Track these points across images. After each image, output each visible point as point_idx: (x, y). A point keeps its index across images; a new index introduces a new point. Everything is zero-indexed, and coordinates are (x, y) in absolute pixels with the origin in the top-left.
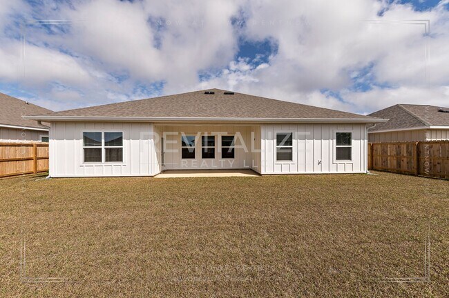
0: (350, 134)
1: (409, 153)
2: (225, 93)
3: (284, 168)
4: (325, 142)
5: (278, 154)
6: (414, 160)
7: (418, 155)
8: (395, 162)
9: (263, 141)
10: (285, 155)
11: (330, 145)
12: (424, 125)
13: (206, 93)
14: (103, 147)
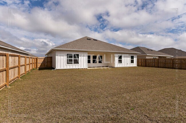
0: (133, 56)
1: (144, 61)
2: (94, 40)
3: (120, 65)
4: (129, 58)
6: (145, 63)
7: (146, 62)
8: (141, 64)
9: (115, 58)
10: (120, 61)
12: (146, 54)
14: (73, 59)
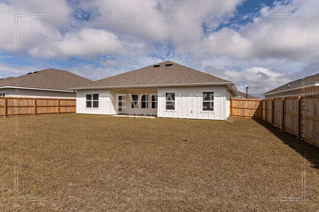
2: (166, 65)
3: (170, 114)
4: (195, 98)
5: (167, 106)
9: (158, 98)
10: (170, 107)
11: (199, 100)
13: (155, 66)
14: (92, 101)
